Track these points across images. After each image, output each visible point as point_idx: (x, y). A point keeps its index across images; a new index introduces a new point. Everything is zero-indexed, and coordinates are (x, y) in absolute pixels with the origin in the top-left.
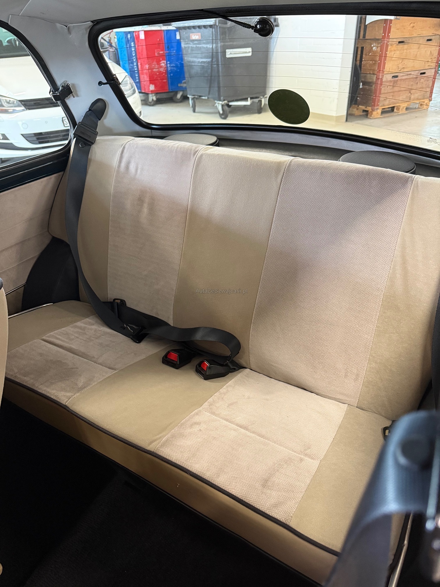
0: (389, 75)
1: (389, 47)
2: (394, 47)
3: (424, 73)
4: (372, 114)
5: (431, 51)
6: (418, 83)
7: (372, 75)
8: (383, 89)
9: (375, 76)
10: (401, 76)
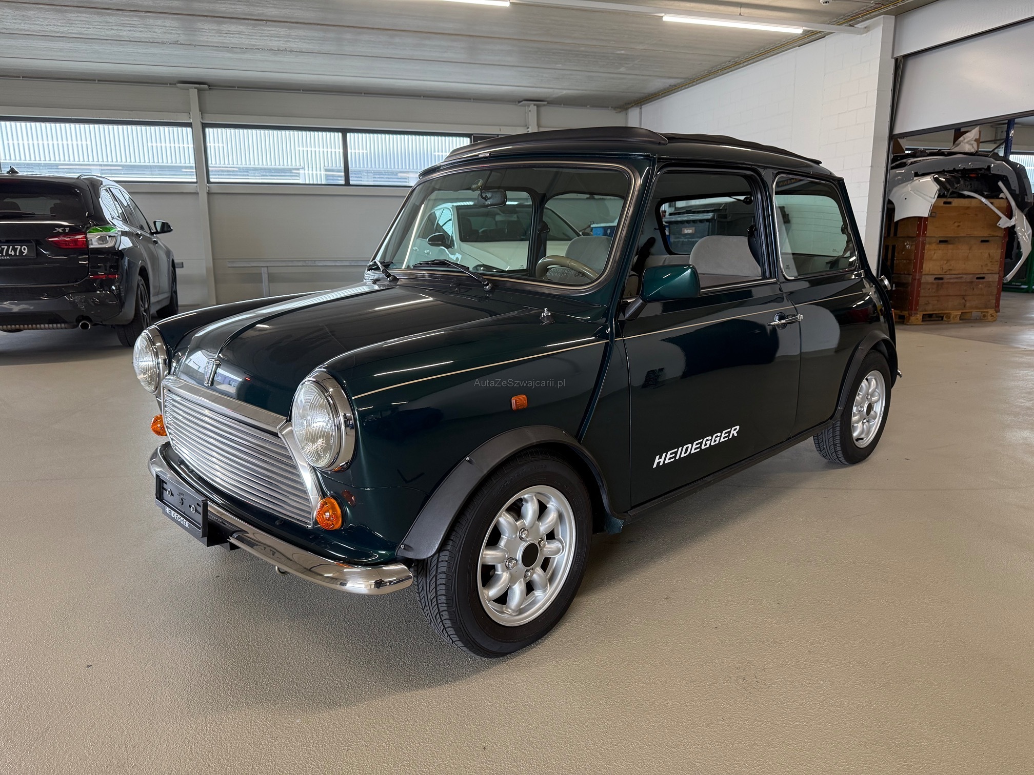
0: (932, 276)
1: (927, 246)
2: (934, 246)
3: (983, 278)
4: (909, 319)
5: (989, 254)
6: (975, 290)
7: (907, 276)
8: (922, 291)
9: (911, 276)
10: (948, 279)
